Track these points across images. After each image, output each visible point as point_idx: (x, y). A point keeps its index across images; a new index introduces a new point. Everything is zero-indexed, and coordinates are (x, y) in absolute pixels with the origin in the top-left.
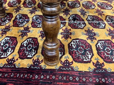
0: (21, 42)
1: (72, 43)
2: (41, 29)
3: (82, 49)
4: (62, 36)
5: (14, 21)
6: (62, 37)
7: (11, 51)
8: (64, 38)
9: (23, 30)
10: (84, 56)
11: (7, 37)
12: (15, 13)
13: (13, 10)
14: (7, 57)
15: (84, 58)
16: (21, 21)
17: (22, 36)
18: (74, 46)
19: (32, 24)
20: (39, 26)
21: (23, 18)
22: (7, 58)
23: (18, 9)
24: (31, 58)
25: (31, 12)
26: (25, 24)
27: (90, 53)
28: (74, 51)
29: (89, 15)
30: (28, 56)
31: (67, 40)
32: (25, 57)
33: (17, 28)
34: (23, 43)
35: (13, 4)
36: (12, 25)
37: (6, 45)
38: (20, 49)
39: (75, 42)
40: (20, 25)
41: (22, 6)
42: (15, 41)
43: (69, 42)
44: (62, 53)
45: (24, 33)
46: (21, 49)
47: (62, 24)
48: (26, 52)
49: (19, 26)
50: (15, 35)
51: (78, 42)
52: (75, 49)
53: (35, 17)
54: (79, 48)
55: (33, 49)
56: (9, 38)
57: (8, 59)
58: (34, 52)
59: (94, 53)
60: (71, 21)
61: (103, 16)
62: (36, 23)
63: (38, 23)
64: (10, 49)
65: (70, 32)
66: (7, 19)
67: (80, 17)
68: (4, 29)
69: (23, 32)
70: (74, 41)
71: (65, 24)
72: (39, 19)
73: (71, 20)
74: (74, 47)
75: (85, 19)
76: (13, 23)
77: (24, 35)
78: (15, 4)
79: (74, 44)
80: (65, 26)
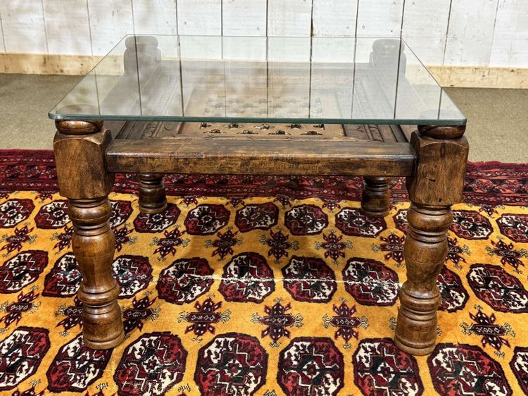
0: (61, 345)
1: (213, 348)
2: (127, 302)
3: (238, 364)
4: (190, 324)
5: (48, 277)
6: (188, 328)
7: (27, 371)
8: (193, 332)
9: (73, 308)
10: (237, 387)
11: (20, 328)
12: (57, 249)
13: (52, 239)
14: (16, 385)
15: (234, 392)
16: (72, 277)
17: (66, 325)
18: (217, 356)
20: (125, 292)
22: (15, 389)
23: (67, 236)
24: (81, 391)
27: (256, 378)
28: (212, 373)
29: (294, 257)
30: (75, 385)
31: (200, 338)
32: (64, 385)
33: (53, 299)
34: (65, 348)
35: (52, 217)
36: (41, 292)
37: (15, 351)
38: (53, 364)
39: (222, 345)
40: (64, 290)
42: (43, 341)
43: (204, 343)
44: (175, 375)
45: (74, 318)
46: (58, 363)
47: (200, 287)
48: (70, 372)
49: (63, 293)
50: (46, 321)
51: (232, 344)
52: (217, 366)
53: (120, 261)
54: (231, 362)
55: (92, 365)
56: (26, 333)
57: (17, 391)
58: (94, 373)
59: (268, 376)
60: (231, 276)
61: (340, 258)
63: (125, 281)
64: (25, 363)
65: (216, 312)
66: (26, 271)
67: (265, 262)
68: (14, 304)
69: (72, 313)
70: (220, 340)
71: (210, 285)
72: (131, 270)
73: (230, 271)
74: (215, 361)
76: (46, 284)
77: (73, 322)
78: (60, 218)
79: (218, 350)
80: (207, 294)
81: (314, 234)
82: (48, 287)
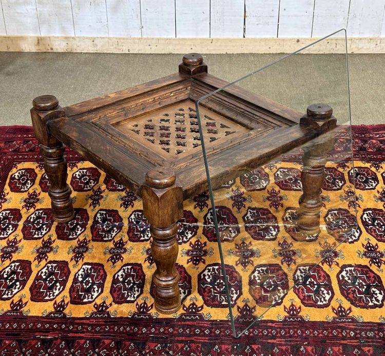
0: (113, 274)
1: (206, 272)
2: (147, 244)
3: (222, 283)
4: (189, 258)
5: (92, 227)
6: (188, 260)
7: (98, 291)
8: (191, 263)
9: (114, 249)
10: (224, 296)
11: (86, 264)
12: (92, 207)
13: (87, 200)
14: (94, 300)
15: (223, 300)
16: (107, 227)
17: (113, 261)
18: (209, 278)
19: (128, 233)
20: (144, 237)
21: (110, 220)
22: (94, 303)
23: (96, 197)
24: (133, 302)
25: (124, 203)
26: (116, 235)
27: (236, 291)
28: (208, 288)
29: (249, 208)
30: (129, 299)
31: (196, 267)
32: (123, 300)
33: (100, 243)
34: (116, 276)
35: (81, 182)
36: (91, 238)
37: (87, 279)
38: (112, 286)
39: (211, 270)
40: (105, 237)
41: (104, 187)
42: (102, 273)
43: (200, 270)
44: (187, 291)
45: (116, 256)
46: (115, 286)
47: (190, 232)
48: (124, 291)
49: (105, 239)
50: (100, 259)
51: (217, 270)
52: (210, 284)
53: (135, 215)
54: (218, 281)
55: (135, 286)
56: (90, 267)
57: (96, 304)
58: (138, 291)
59: (243, 290)
60: (210, 223)
61: (280, 208)
62: (138, 231)
63: (142, 229)
64: (95, 286)
65: (204, 249)
66: (77, 224)
67: (231, 212)
68: (76, 247)
69: (114, 252)
70: (209, 268)
71: (197, 230)
72: (144, 220)
73: (208, 220)
74: (209, 280)
75: (239, 216)
76: (92, 233)
77: (117, 259)
78: (88, 183)
79: (209, 274)
80: (196, 236)
81: (260, 190)
82: (94, 235)
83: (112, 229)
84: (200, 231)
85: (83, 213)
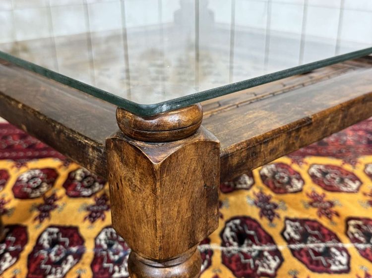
5: (31, 257)
12: (37, 222)
13: (31, 211)
16: (57, 255)
19: (92, 265)
20: (119, 271)
21: (63, 243)
23: (47, 207)
25: (90, 216)
26: (70, 269)
29: (287, 219)
35: (28, 187)
36: (25, 276)
40: (50, 273)
41: (61, 192)
49: (49, 277)
53: (106, 233)
60: (231, 245)
62: (109, 261)
63: (117, 258)
66: (6, 251)
67: (259, 226)
71: (211, 257)
72: (120, 242)
73: (228, 238)
75: (275, 232)
76: (29, 266)
78: (38, 187)
80: (211, 269)
81: (295, 192)
82: (32, 270)
83: (64, 260)
84: (217, 259)
85: (19, 232)
